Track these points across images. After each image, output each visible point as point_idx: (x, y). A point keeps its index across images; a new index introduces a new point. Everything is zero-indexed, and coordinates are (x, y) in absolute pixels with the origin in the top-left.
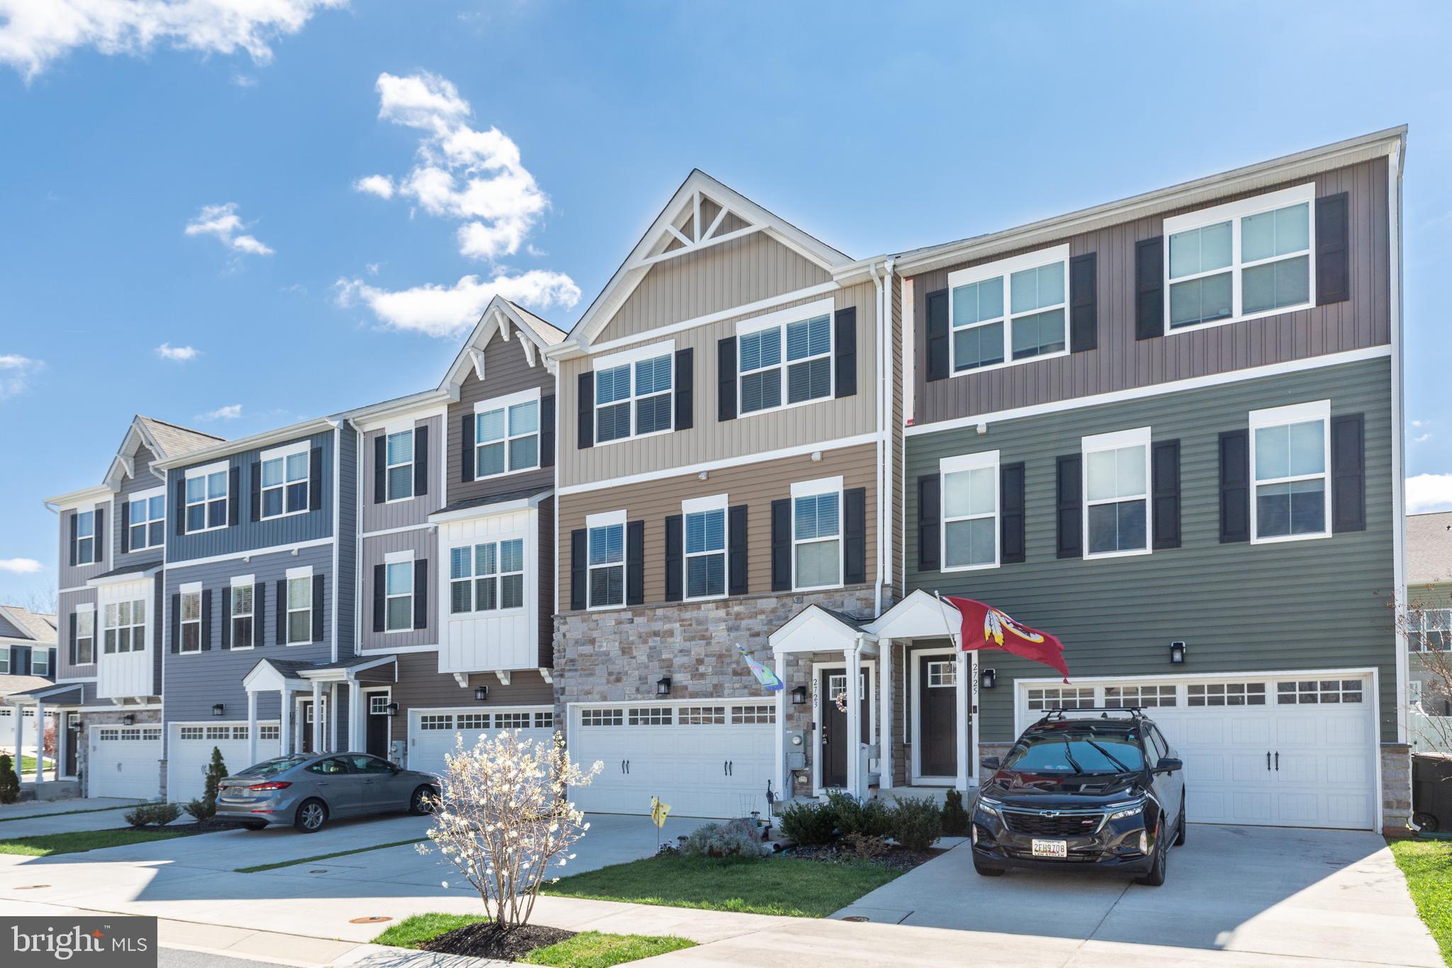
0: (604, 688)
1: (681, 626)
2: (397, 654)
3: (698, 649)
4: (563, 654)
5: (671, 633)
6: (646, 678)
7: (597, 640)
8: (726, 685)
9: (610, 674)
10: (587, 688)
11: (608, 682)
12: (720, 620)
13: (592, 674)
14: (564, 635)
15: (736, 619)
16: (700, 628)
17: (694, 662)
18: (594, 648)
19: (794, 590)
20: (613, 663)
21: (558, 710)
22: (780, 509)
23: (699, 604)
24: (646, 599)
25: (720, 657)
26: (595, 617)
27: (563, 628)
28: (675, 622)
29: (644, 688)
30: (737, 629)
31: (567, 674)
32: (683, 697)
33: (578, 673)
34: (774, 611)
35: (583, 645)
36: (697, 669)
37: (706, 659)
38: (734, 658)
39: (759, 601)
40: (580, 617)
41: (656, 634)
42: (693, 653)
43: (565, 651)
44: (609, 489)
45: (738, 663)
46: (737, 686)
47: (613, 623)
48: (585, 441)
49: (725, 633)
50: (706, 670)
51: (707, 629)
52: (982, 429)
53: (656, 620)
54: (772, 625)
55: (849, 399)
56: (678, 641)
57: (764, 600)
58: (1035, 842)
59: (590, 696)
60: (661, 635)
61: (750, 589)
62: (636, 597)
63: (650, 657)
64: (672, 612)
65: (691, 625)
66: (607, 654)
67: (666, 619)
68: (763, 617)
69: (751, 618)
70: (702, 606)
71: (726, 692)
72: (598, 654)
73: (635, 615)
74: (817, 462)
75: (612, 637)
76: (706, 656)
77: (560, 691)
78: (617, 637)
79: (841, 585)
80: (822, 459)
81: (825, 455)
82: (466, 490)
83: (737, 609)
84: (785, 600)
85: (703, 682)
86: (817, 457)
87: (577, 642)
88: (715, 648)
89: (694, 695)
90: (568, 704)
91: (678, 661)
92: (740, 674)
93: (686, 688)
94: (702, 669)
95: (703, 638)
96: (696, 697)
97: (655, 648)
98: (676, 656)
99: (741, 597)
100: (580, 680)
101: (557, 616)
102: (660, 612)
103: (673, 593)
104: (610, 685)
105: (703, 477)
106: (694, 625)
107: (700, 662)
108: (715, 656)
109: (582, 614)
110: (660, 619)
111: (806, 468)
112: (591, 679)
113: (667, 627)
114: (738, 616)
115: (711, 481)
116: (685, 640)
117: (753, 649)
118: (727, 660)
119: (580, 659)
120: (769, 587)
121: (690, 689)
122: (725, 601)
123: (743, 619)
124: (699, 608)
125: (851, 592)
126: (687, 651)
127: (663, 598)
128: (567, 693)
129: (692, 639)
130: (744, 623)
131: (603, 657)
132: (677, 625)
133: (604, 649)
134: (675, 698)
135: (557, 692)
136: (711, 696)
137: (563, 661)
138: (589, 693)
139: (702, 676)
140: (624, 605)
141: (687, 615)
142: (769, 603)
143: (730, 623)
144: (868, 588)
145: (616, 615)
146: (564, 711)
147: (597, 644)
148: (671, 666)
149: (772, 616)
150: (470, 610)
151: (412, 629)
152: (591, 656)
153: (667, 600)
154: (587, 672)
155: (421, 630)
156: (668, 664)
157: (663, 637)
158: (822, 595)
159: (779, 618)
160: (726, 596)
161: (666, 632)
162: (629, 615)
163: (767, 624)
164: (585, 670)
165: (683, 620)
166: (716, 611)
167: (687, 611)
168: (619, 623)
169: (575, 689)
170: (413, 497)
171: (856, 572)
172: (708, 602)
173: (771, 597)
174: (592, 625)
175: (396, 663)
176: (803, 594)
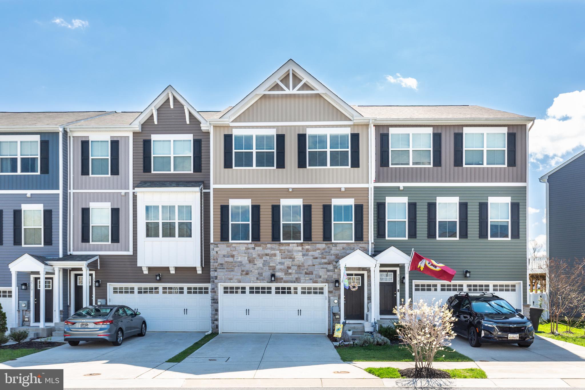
0: (240, 277)
1: (280, 252)
2: (99, 255)
3: (288, 262)
4: (216, 261)
5: (275, 255)
6: (262, 274)
7: (235, 255)
8: (302, 278)
9: (243, 271)
10: (229, 277)
11: (242, 275)
12: (299, 251)
13: (233, 271)
14: (217, 252)
15: (306, 251)
16: (289, 254)
17: (286, 268)
18: (234, 259)
19: (333, 241)
20: (245, 266)
21: (213, 287)
22: (327, 209)
23: (288, 244)
24: (261, 239)
25: (299, 266)
26: (233, 245)
27: (216, 249)
28: (277, 250)
29: (261, 278)
30: (307, 255)
31: (218, 270)
32: (281, 282)
33: (225, 270)
34: (324, 249)
35: (228, 257)
36: (288, 271)
37: (292, 267)
38: (306, 267)
39: (317, 245)
40: (226, 245)
41: (267, 255)
42: (285, 264)
43: (217, 260)
44: (242, 189)
45: (307, 269)
46: (307, 279)
47: (244, 249)
48: (228, 164)
49: (302, 257)
50: (292, 271)
51: (293, 255)
52: (401, 188)
53: (267, 249)
54: (323, 255)
55: (356, 169)
56: (278, 258)
57: (320, 244)
58: (509, 335)
59: (232, 281)
60: (270, 255)
61: (313, 239)
62: (256, 238)
63: (264, 265)
64: (275, 246)
65: (285, 252)
66: (241, 262)
67: (272, 249)
68: (319, 251)
69: (314, 251)
70: (291, 245)
71: (302, 281)
72: (236, 262)
73: (256, 245)
74: (343, 192)
75: (244, 255)
76: (292, 266)
77: (214, 278)
78: (247, 255)
79: (353, 241)
80: (345, 190)
81: (346, 189)
82: (146, 176)
83: (307, 247)
84: (329, 245)
85: (290, 276)
86: (343, 190)
87: (224, 256)
88: (296, 262)
89: (285, 282)
90: (219, 284)
91: (278, 267)
92: (309, 274)
93: (282, 278)
94: (290, 271)
95: (291, 258)
96: (287, 283)
97: (267, 261)
98: (277, 265)
99: (310, 242)
100: (226, 273)
101: (212, 243)
102: (269, 246)
103: (275, 238)
104: (243, 276)
105: (290, 190)
106: (286, 253)
107: (289, 268)
108: (296, 266)
109: (228, 243)
110: (269, 249)
111: (339, 193)
112: (232, 273)
113: (273, 252)
114: (307, 250)
115: (294, 193)
116: (281, 258)
117: (314, 264)
118: (303, 268)
119: (226, 264)
120: (322, 239)
121: (284, 279)
122: (302, 243)
123: (309, 251)
124: (289, 245)
125: (357, 244)
126: (283, 263)
127: (271, 239)
128: (218, 279)
129: (286, 258)
130: (311, 253)
131: (239, 264)
132: (278, 252)
133: (240, 260)
134: (276, 283)
135: (213, 278)
136: (295, 282)
137: (216, 264)
138: (231, 279)
139: (290, 274)
140: (250, 241)
141: (283, 248)
142: (323, 246)
143: (304, 253)
144: (365, 243)
145: (246, 245)
146: (217, 287)
147: (235, 258)
148: (275, 269)
149: (323, 251)
150: (158, 236)
151: (110, 243)
152: (232, 263)
153: (273, 241)
154: (230, 270)
155: (115, 244)
156: (274, 268)
157: (271, 256)
158: (345, 244)
159: (326, 252)
160: (302, 241)
161: (273, 254)
162: (253, 246)
163: (321, 254)
164: (229, 269)
165: (281, 250)
166: (297, 247)
167: (283, 246)
168: (248, 249)
169: (223, 277)
170: (109, 175)
171: (359, 236)
172: (294, 243)
173: (324, 243)
174: (232, 249)
175: (99, 259)
176: (338, 243)
